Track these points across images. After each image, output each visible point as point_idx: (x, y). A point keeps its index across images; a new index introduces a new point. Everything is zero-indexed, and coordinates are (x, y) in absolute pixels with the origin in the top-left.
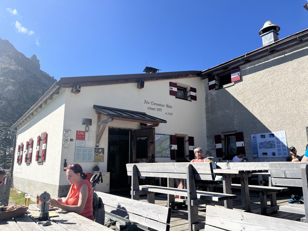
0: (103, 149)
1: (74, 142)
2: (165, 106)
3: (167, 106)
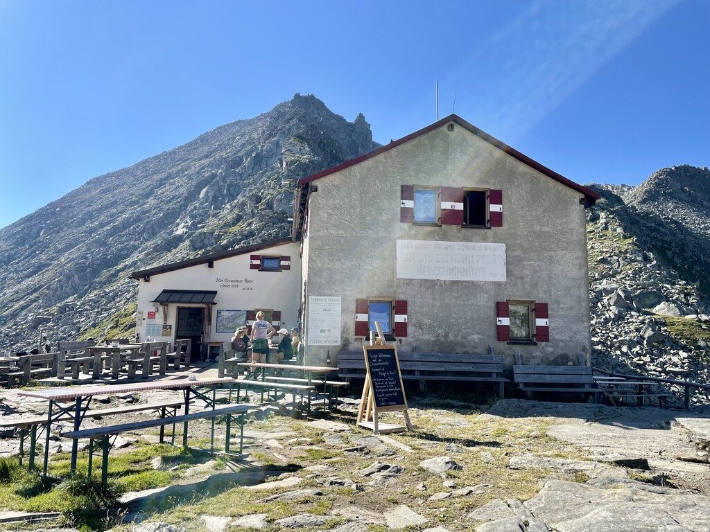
0: (170, 326)
1: (146, 321)
2: (243, 282)
3: (246, 281)
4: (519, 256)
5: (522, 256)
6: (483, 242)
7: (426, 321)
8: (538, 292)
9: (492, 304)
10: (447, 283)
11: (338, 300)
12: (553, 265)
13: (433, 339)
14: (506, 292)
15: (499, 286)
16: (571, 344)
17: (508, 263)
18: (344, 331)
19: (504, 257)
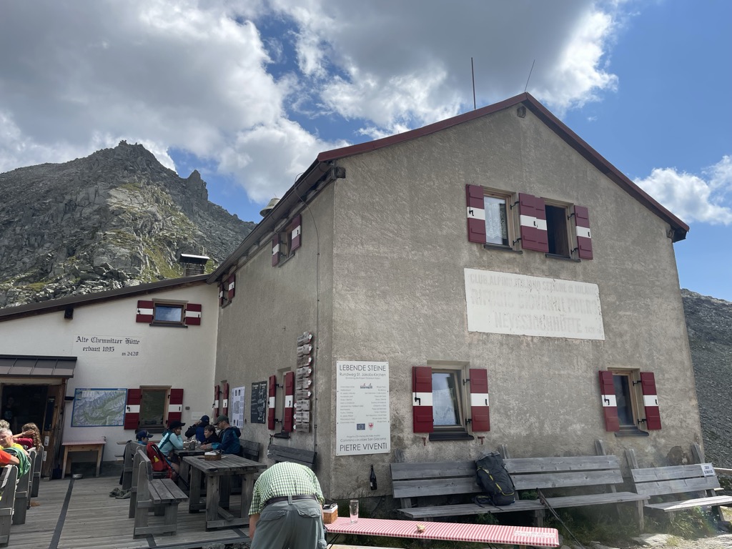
2: (124, 342)
3: (128, 341)
4: (614, 303)
5: (618, 303)
6: (572, 280)
7: (513, 403)
8: (640, 356)
9: (592, 375)
10: (535, 340)
11: (383, 368)
12: (650, 317)
13: (524, 433)
14: (606, 356)
15: (597, 346)
16: (682, 431)
17: (604, 313)
18: (396, 425)
19: (599, 303)
